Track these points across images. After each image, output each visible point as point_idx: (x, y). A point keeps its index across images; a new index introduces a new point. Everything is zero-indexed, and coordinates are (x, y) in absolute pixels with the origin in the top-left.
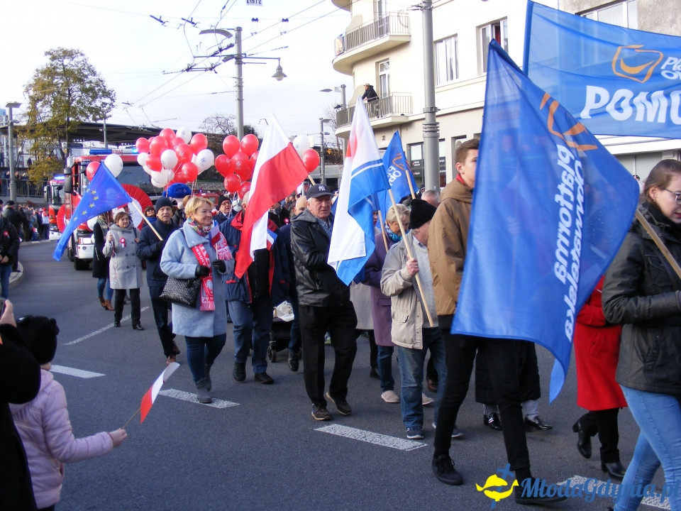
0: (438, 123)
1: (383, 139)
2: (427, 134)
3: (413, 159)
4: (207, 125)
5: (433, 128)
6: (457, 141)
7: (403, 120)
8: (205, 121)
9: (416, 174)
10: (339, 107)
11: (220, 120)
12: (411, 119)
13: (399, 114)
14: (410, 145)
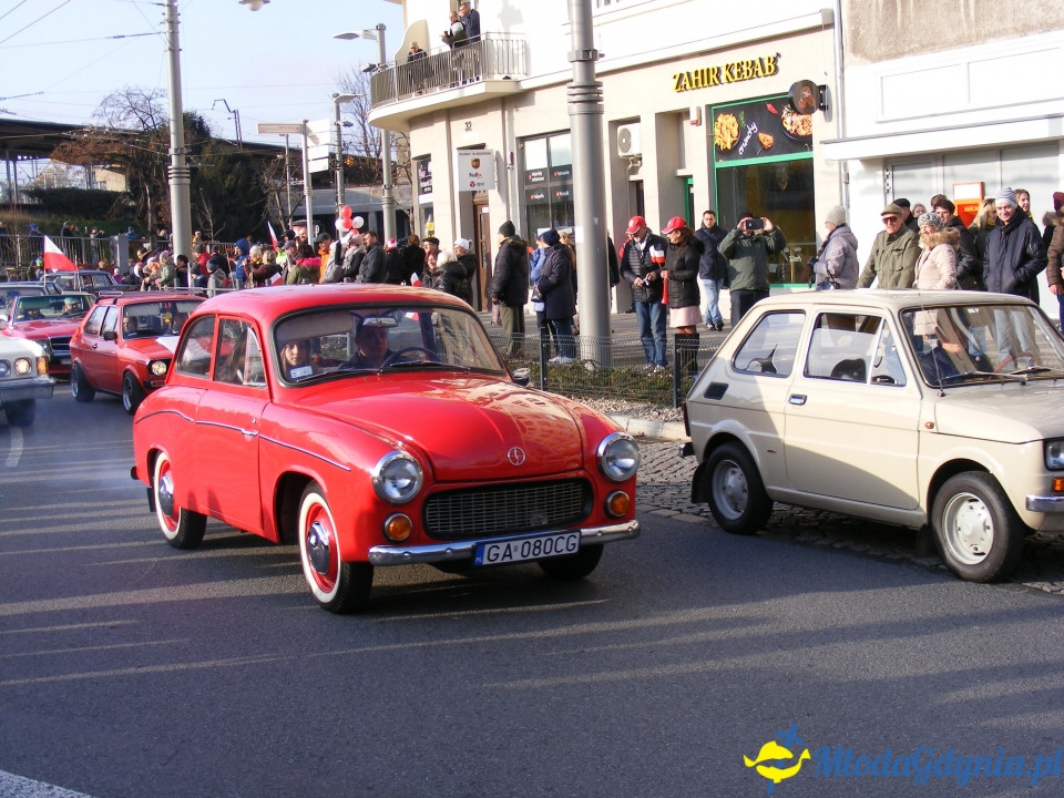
0: (600, 85)
1: (468, 129)
2: (576, 108)
3: (529, 168)
4: (108, 110)
5: (590, 96)
6: (620, 128)
7: (508, 88)
8: (104, 102)
9: (537, 197)
10: (371, 68)
11: (134, 99)
12: (525, 85)
13: (500, 77)
14: (522, 139)
